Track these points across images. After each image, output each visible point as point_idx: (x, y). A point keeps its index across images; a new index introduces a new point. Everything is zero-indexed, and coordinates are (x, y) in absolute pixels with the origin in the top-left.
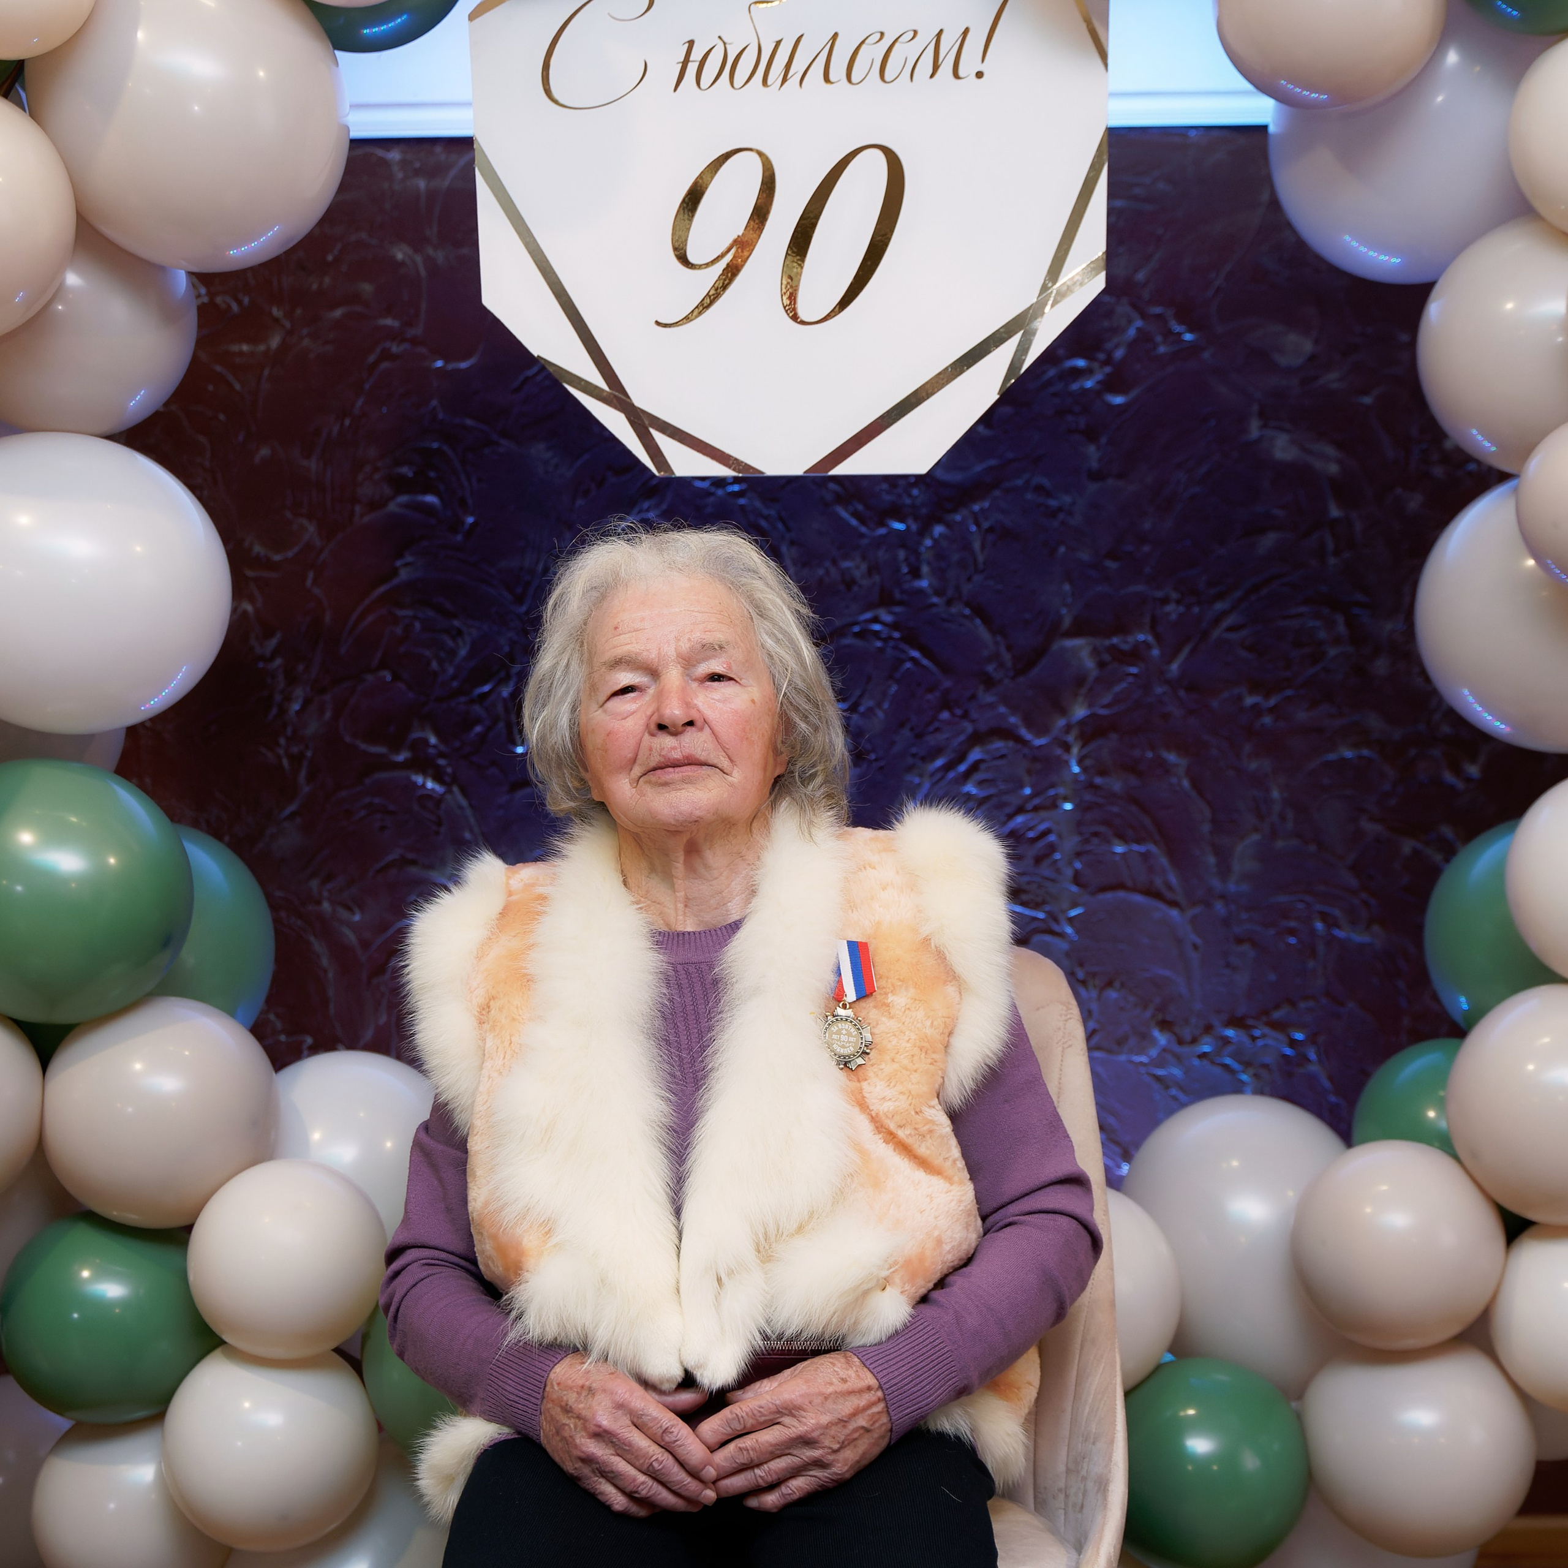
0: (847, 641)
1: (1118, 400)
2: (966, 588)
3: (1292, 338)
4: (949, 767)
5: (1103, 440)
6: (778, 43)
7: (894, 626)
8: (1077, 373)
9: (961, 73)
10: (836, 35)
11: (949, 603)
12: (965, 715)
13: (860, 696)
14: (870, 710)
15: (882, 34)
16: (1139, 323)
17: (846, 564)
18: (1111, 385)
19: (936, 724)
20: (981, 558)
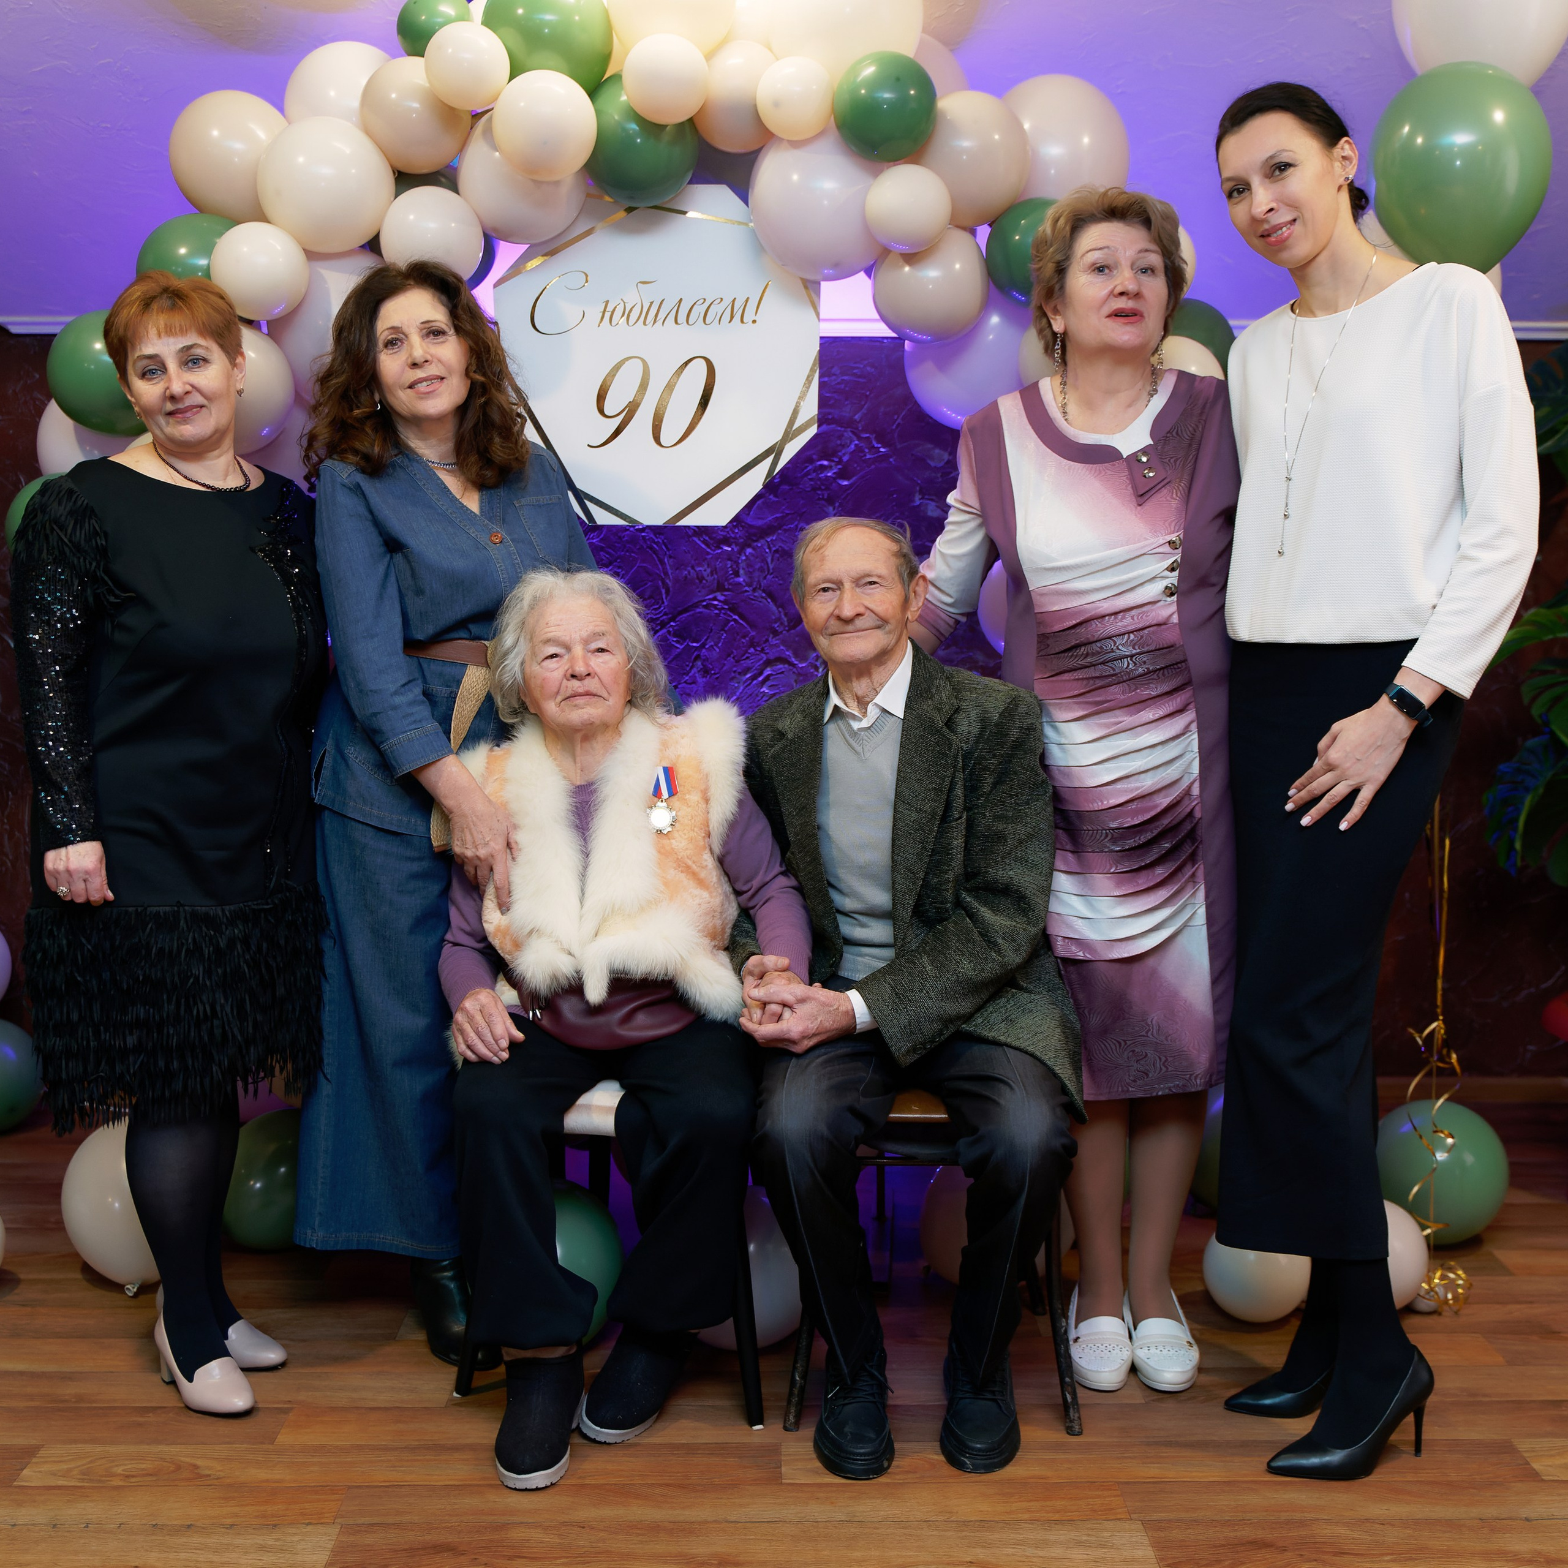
0: (698, 610)
1: (845, 483)
2: (764, 583)
3: (937, 451)
4: (754, 678)
5: (837, 504)
6: (652, 303)
7: (725, 602)
8: (823, 467)
9: (745, 321)
10: (681, 300)
11: (754, 590)
12: (763, 650)
13: (706, 640)
14: (712, 646)
15: (705, 300)
16: (856, 442)
17: (698, 569)
18: (842, 475)
19: (747, 655)
20: (771, 566)
